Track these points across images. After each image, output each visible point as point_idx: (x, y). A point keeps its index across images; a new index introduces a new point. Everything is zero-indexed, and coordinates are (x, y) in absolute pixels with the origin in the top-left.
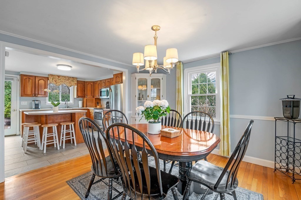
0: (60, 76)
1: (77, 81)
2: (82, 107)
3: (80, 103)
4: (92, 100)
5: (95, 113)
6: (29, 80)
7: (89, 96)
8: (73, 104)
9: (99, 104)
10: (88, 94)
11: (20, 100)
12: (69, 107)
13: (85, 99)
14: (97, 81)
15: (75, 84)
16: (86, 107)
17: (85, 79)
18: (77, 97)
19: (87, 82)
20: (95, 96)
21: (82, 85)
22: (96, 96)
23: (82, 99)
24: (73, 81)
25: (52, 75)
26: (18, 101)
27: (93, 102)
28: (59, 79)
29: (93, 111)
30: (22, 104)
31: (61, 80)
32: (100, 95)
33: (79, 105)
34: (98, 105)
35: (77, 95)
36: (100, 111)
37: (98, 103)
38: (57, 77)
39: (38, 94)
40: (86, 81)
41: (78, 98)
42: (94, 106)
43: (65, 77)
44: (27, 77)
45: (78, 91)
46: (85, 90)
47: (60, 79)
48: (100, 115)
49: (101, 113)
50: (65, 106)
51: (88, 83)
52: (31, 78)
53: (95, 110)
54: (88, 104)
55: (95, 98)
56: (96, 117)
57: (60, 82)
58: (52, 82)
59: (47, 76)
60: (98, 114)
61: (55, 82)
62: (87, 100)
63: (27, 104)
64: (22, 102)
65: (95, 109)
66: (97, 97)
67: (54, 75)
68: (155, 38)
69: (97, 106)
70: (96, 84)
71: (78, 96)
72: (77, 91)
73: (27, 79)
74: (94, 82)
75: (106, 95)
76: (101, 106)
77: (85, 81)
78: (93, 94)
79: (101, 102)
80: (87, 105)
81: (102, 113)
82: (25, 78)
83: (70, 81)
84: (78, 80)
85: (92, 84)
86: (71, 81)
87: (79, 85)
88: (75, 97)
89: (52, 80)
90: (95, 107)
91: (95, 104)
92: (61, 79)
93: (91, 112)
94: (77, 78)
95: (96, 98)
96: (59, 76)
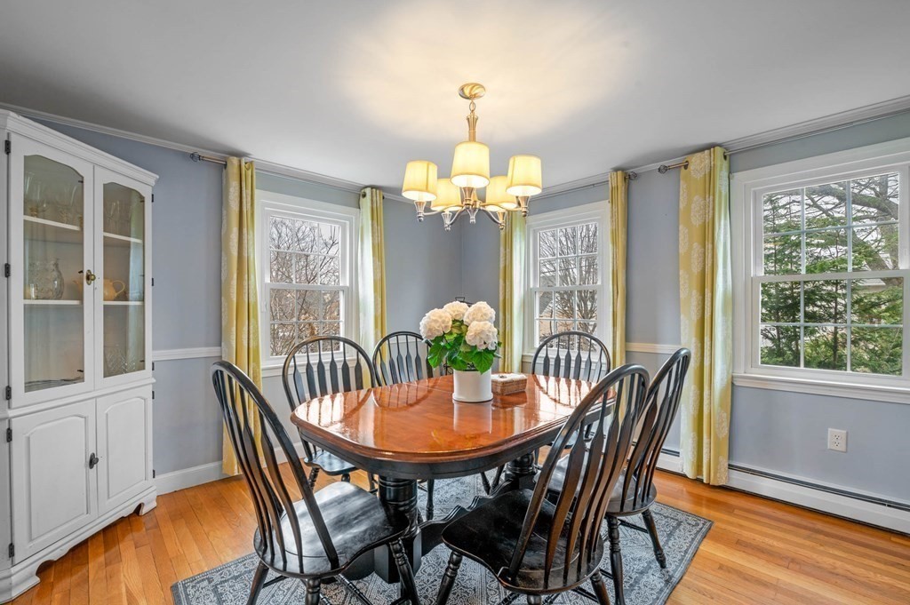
68: (472, 122)
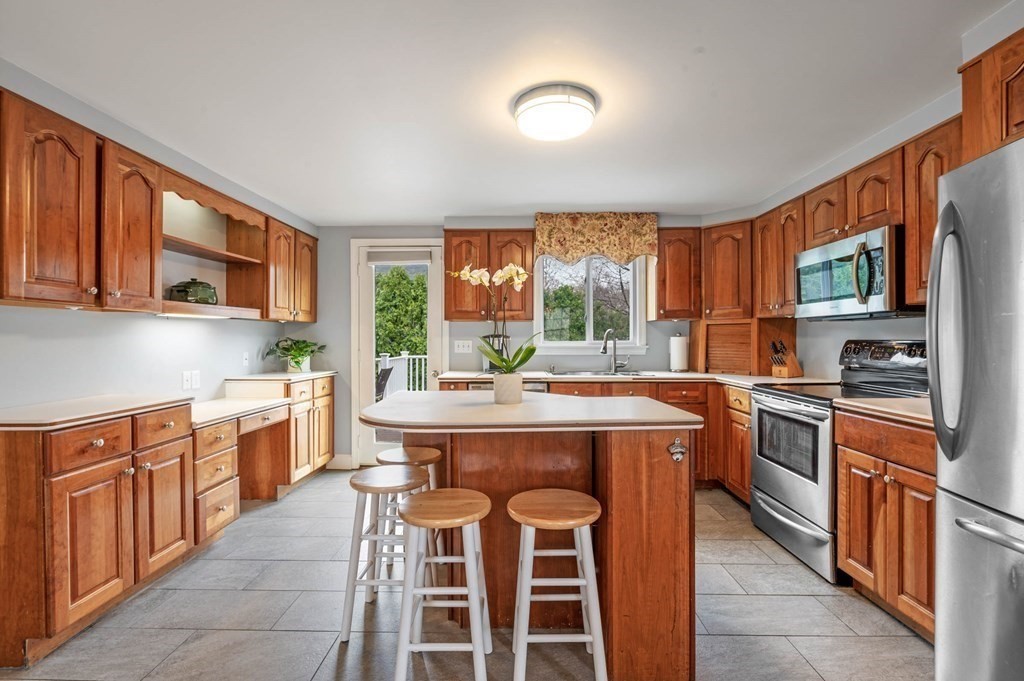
0: (581, 214)
1: (659, 229)
2: (686, 368)
3: (677, 347)
4: (737, 328)
5: (760, 418)
6: (470, 251)
7: (722, 312)
8: (643, 352)
9: (789, 358)
10: (717, 300)
11: (450, 336)
12: (622, 366)
13: (703, 323)
14: (774, 210)
15: (646, 249)
16: (707, 371)
17: (699, 217)
18: (660, 317)
19: (709, 229)
20: (758, 306)
21: (685, 249)
22: (765, 306)
23: (685, 324)
24: (640, 235)
25: (546, 216)
26: (446, 339)
27: (749, 344)
28: (576, 229)
29: (745, 402)
30: (456, 351)
31: (583, 235)
32: (791, 295)
33: (669, 356)
34: (782, 363)
35: (661, 305)
36: (802, 407)
37: (777, 351)
38: (568, 223)
39: (501, 308)
40: (705, 223)
41: (666, 324)
42: (755, 367)
43: (601, 216)
44: (463, 239)
45: (664, 281)
46: (698, 277)
47: (580, 233)
48: (805, 440)
49: (815, 429)
50: (603, 361)
51: (714, 236)
52: (475, 240)
53: (762, 397)
54: (717, 353)
55: (760, 320)
56: (766, 445)
57: (582, 242)
58: (548, 249)
59: (529, 225)
60: (783, 425)
61: (558, 247)
62: (713, 330)
63: (470, 351)
64: (456, 343)
65: (759, 387)
66: (775, 314)
67: (557, 215)
69: (775, 369)
70: (764, 229)
71: (665, 314)
72: (662, 283)
73: (464, 245)
74: (752, 222)
75: (853, 290)
76: (801, 368)
77: (699, 228)
78: (746, 298)
79: (799, 341)
80: (713, 362)
81: (825, 427)
82: (455, 241)
83: (623, 232)
84: (664, 224)
85: (739, 236)
86: (629, 234)
87: (669, 251)
88: (649, 319)
89: (545, 238)
90: (760, 374)
91: (760, 356)
92: (585, 230)
93: (737, 405)
94: (657, 215)
95: (767, 315)
96: (574, 217)
